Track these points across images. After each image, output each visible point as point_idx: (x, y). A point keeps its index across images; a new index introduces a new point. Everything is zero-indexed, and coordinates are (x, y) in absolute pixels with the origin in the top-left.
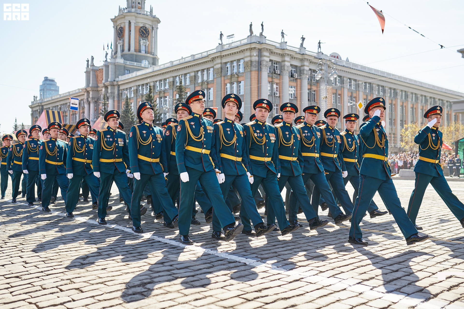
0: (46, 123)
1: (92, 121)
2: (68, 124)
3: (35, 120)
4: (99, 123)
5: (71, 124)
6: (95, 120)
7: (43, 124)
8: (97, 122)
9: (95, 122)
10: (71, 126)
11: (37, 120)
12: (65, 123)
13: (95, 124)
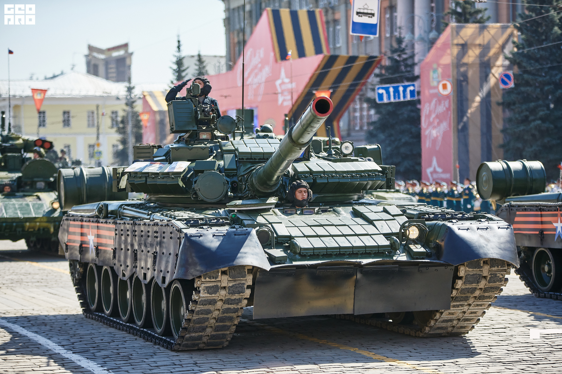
0: (272, 54)
1: (422, 39)
2: (343, 53)
3: (236, 40)
4: (446, 46)
5: (351, 54)
6: (432, 35)
7: (262, 55)
8: (439, 43)
9: (432, 42)
10: (352, 59)
11: (244, 42)
12: (332, 53)
13: (433, 51)
